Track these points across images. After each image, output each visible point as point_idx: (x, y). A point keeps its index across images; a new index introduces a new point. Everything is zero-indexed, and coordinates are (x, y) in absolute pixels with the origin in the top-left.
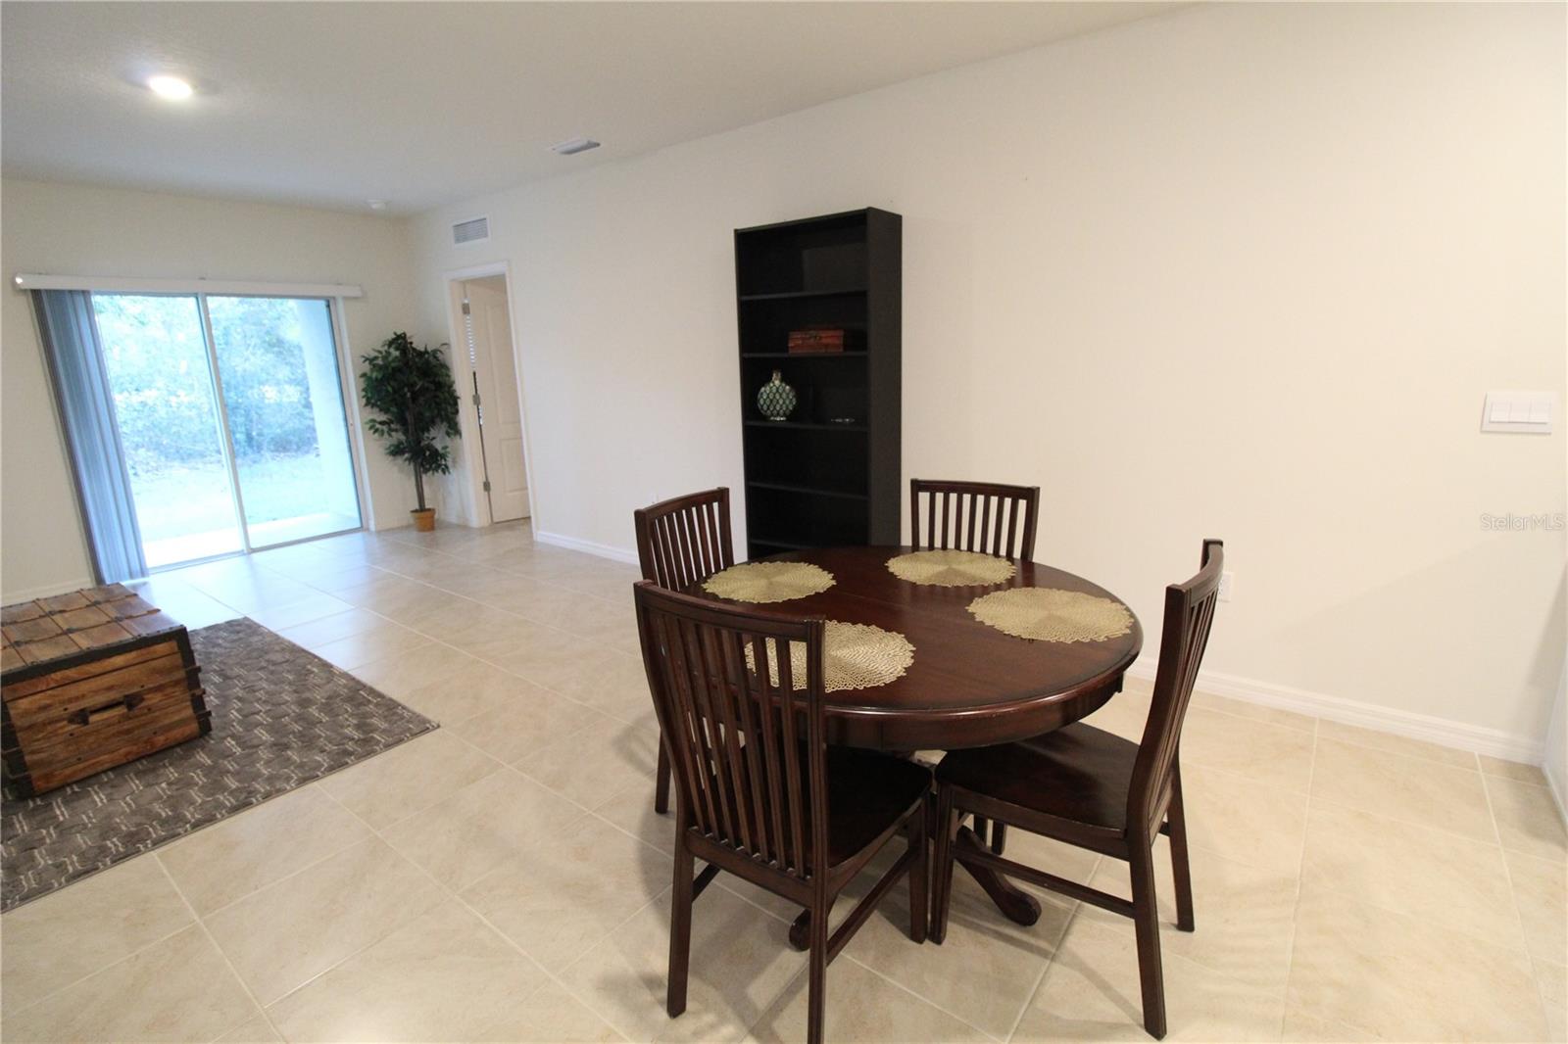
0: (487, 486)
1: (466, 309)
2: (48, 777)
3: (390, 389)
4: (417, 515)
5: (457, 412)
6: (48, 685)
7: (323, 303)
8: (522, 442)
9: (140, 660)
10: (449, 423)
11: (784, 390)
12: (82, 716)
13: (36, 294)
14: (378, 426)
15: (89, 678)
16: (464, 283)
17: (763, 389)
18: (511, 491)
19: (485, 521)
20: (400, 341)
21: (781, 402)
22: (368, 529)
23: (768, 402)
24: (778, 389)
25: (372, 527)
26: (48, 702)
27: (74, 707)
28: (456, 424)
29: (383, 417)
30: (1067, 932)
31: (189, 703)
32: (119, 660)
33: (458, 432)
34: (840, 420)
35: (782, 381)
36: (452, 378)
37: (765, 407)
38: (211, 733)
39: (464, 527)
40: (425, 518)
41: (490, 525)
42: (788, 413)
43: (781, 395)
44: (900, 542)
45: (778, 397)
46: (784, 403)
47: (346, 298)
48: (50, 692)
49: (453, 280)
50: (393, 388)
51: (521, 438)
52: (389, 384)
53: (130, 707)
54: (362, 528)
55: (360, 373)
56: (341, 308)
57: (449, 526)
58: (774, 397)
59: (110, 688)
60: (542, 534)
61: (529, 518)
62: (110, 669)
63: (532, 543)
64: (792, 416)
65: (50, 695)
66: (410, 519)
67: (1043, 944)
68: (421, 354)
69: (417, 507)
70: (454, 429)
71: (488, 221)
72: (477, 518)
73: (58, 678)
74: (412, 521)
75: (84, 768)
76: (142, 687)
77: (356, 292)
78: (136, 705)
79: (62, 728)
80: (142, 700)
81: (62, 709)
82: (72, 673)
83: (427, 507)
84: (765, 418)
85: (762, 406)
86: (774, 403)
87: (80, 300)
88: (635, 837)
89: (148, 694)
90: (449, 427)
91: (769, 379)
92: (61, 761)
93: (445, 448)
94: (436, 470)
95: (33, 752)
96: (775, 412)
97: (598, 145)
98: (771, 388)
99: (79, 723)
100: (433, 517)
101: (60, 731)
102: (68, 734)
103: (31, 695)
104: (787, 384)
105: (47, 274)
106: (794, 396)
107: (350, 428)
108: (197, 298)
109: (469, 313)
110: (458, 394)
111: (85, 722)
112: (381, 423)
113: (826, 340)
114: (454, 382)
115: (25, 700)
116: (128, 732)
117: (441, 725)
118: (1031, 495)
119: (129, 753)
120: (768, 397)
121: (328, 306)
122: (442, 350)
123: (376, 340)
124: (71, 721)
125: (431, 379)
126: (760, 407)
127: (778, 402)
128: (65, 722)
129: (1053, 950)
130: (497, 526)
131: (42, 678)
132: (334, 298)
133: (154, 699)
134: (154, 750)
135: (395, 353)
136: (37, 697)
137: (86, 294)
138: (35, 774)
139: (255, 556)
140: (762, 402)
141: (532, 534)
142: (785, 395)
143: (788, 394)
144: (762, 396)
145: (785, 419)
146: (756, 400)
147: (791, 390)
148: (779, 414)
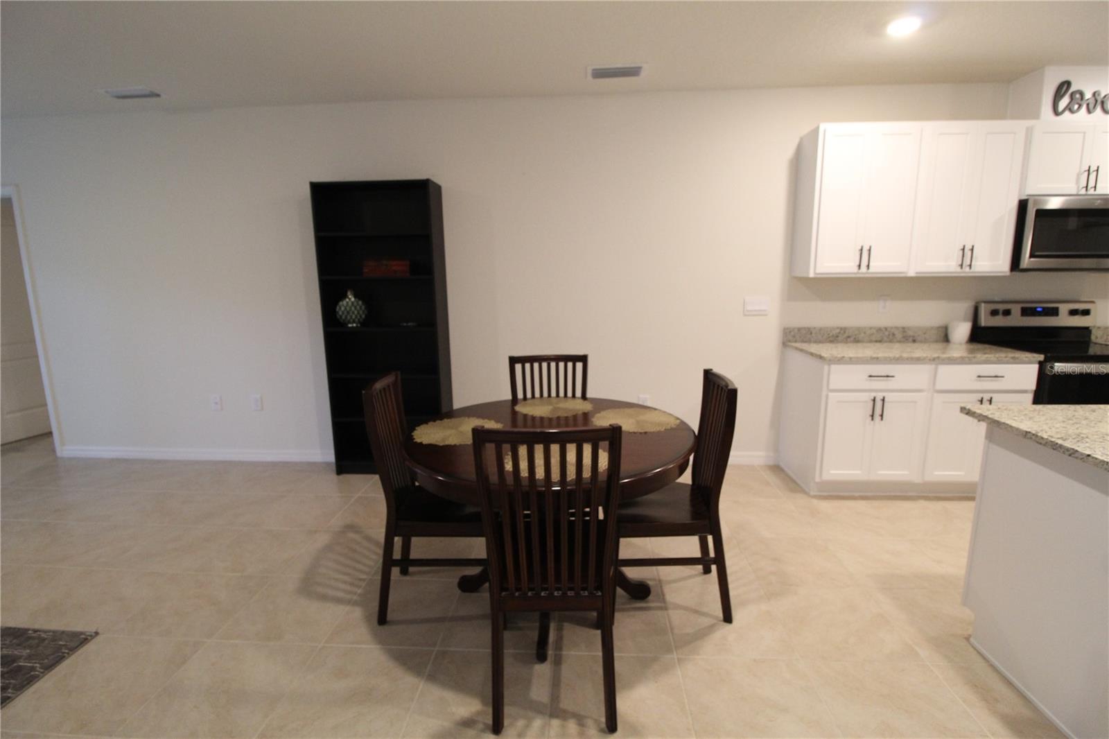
11: (358, 304)
17: (341, 303)
21: (356, 312)
23: (346, 313)
24: (353, 303)
30: (663, 595)
34: (405, 324)
35: (355, 297)
37: (343, 317)
42: (361, 320)
43: (355, 308)
44: (452, 405)
45: (353, 308)
46: (358, 313)
58: (351, 309)
60: (68, 447)
61: (50, 434)
63: (56, 457)
64: (364, 323)
67: (659, 604)
84: (344, 325)
85: (341, 317)
86: (351, 314)
88: (378, 646)
91: (344, 296)
96: (351, 320)
97: (158, 95)
98: (347, 302)
104: (360, 299)
106: (365, 308)
113: (398, 268)
117: (99, 631)
118: (583, 359)
120: (346, 309)
126: (338, 317)
127: (353, 313)
129: (663, 605)
140: (340, 313)
141: (54, 451)
142: (358, 307)
143: (361, 307)
144: (340, 308)
145: (359, 325)
146: (334, 312)
147: (363, 303)
148: (354, 322)
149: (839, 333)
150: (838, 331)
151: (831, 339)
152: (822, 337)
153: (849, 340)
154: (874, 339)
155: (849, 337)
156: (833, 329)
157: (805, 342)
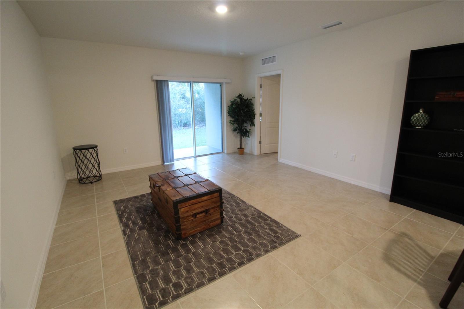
0: (260, 142)
1: (261, 86)
2: (185, 234)
3: (237, 111)
4: (239, 149)
5: (254, 118)
6: (189, 204)
7: (219, 85)
8: (278, 129)
9: (210, 198)
10: (251, 122)
11: (425, 116)
12: (195, 215)
13: (156, 81)
14: (232, 122)
15: (198, 203)
16: (261, 78)
17: (415, 115)
18: (267, 144)
19: (259, 153)
20: (240, 97)
21: (423, 120)
22: (224, 153)
23: (416, 120)
24: (422, 115)
25: (226, 152)
26: (188, 210)
27: (194, 212)
28: (253, 122)
29: (232, 120)
31: (219, 213)
32: (205, 198)
33: (254, 125)
35: (424, 112)
36: (254, 108)
37: (415, 123)
38: (223, 223)
39: (251, 154)
40: (241, 150)
41: (260, 155)
43: (423, 118)
47: (226, 83)
48: (189, 207)
49: (259, 77)
50: (238, 110)
51: (278, 127)
52: (237, 109)
53: (206, 213)
54: (223, 152)
55: (228, 106)
56: (224, 86)
57: (247, 154)
58: (420, 119)
59: (202, 207)
60: (282, 159)
62: (203, 200)
63: (278, 162)
64: (425, 127)
65: (189, 208)
66: (237, 150)
68: (246, 100)
69: (239, 147)
70: (253, 124)
71: (276, 56)
72: (256, 152)
73: (191, 202)
74: (237, 151)
75: (193, 232)
76: (210, 207)
77: (229, 81)
78: (208, 213)
79: (190, 218)
80: (209, 211)
81: (191, 212)
82: (194, 201)
83: (242, 147)
84: (413, 126)
85: (413, 122)
86: (419, 121)
87: (166, 83)
89: (210, 209)
90: (251, 123)
91: (418, 111)
92: (189, 229)
93: (250, 129)
94: (246, 136)
95: (183, 226)
97: (341, 23)
98: (419, 115)
99: (194, 217)
100: (243, 151)
101: (190, 219)
102: (191, 221)
103: (184, 207)
104: (427, 113)
105: (160, 76)
106: (429, 119)
107: (223, 122)
108: (190, 83)
109: (262, 87)
110: (256, 113)
111: (196, 217)
112: (233, 121)
113: (459, 95)
114: (254, 109)
115: (182, 209)
116: (205, 221)
119: (204, 228)
120: (417, 118)
121: (221, 86)
122: (252, 99)
123: (234, 96)
124: (193, 217)
125: (248, 108)
126: (411, 122)
127: (421, 121)
128: (191, 217)
130: (263, 155)
131: (188, 202)
132: (223, 83)
133: (212, 211)
134: (210, 228)
135: (239, 100)
136: (186, 208)
137: (167, 81)
138: (183, 232)
139: (197, 158)
140: (413, 120)
141: (277, 159)
142: (425, 118)
143: (427, 118)
144: (414, 118)
145: (423, 127)
146: (410, 119)
147: (428, 116)
148: (420, 126)
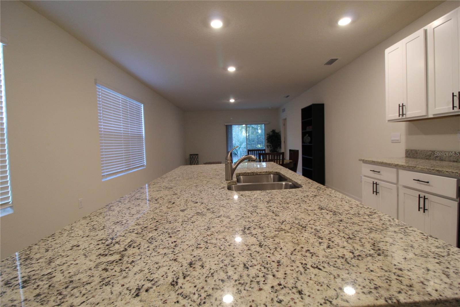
1: (284, 125)
5: (281, 144)
13: (226, 125)
17: (304, 137)
24: (307, 137)
36: (281, 138)
37: (305, 141)
42: (309, 142)
45: (307, 139)
49: (282, 119)
52: (270, 139)
55: (267, 137)
56: (265, 126)
71: (285, 108)
77: (268, 123)
97: (289, 96)
105: (228, 123)
106: (310, 139)
122: (280, 132)
123: (270, 131)
125: (277, 138)
137: (231, 125)
149: (431, 154)
150: (430, 153)
151: (427, 157)
152: (423, 156)
153: (437, 158)
154: (452, 159)
155: (437, 157)
156: (427, 151)
157: (415, 158)
